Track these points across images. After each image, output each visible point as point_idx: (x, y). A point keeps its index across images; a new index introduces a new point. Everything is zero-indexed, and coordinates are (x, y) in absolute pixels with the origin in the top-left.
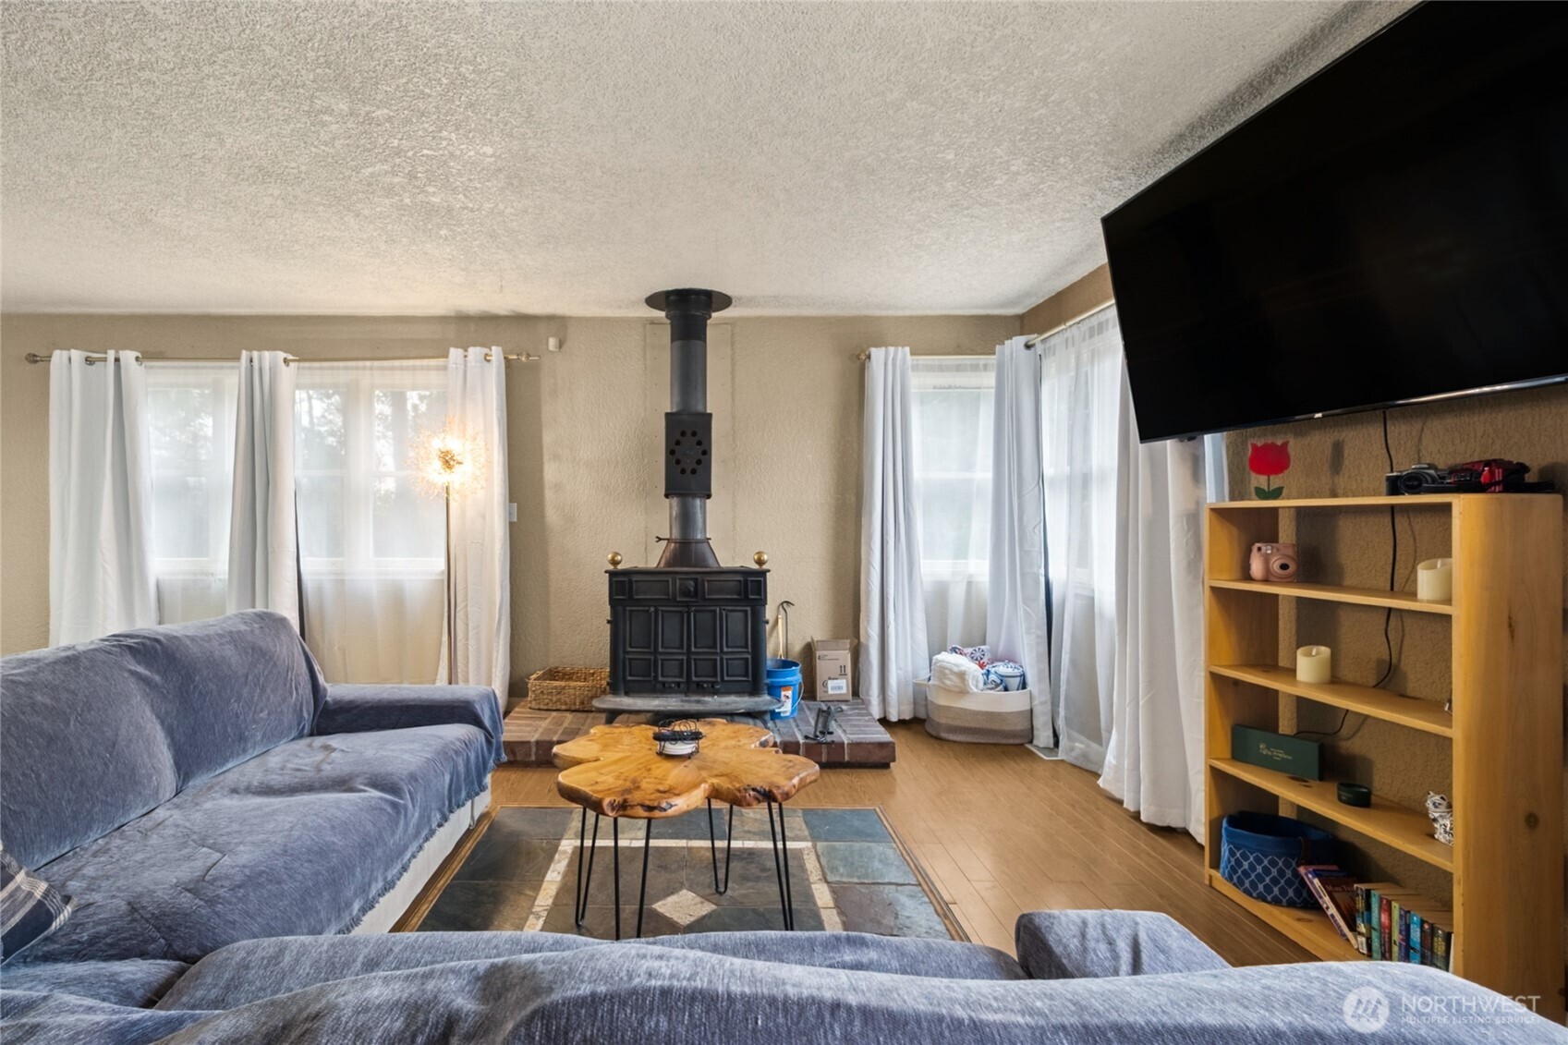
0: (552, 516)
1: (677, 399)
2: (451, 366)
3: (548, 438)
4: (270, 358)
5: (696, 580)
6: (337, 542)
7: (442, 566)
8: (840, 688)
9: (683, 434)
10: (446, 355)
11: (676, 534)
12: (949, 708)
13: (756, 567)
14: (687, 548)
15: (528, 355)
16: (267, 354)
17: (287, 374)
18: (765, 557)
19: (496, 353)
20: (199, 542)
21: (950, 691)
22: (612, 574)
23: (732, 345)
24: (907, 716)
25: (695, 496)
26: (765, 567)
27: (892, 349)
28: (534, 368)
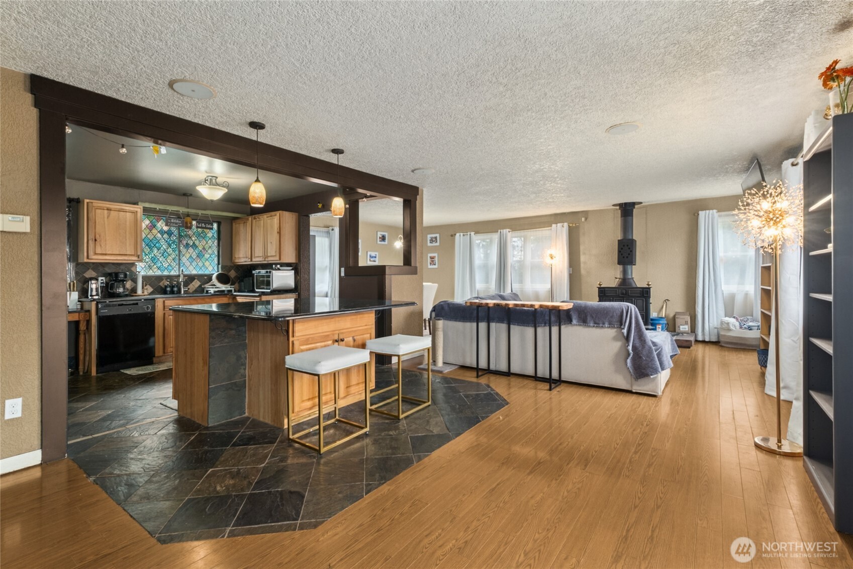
0: (583, 272)
1: (622, 235)
2: (553, 229)
3: (582, 248)
4: (505, 231)
5: (626, 290)
6: (521, 281)
7: (549, 286)
8: (685, 329)
9: (624, 246)
10: (551, 226)
11: (622, 277)
12: (724, 335)
13: (647, 286)
14: (625, 281)
15: (575, 224)
16: (504, 230)
17: (509, 235)
18: (650, 283)
19: (566, 225)
20: (487, 280)
21: (724, 329)
22: (599, 288)
23: (646, 214)
24: (714, 340)
25: (627, 265)
26: (650, 286)
27: (707, 211)
28: (577, 228)
